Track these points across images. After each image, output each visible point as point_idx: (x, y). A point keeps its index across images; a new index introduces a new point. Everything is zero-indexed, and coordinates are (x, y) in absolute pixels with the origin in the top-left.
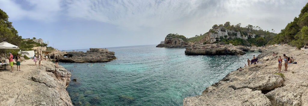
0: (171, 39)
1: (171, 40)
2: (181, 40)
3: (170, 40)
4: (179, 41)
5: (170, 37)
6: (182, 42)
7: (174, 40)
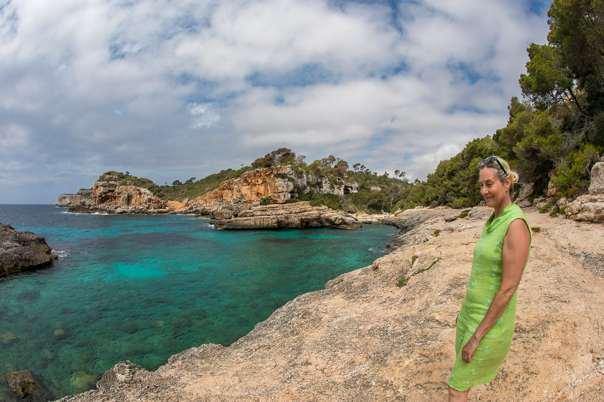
0: (116, 186)
1: (113, 191)
2: (148, 192)
3: (110, 191)
4: (140, 194)
5: (112, 182)
6: (150, 200)
7: (123, 190)
